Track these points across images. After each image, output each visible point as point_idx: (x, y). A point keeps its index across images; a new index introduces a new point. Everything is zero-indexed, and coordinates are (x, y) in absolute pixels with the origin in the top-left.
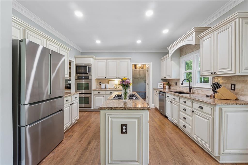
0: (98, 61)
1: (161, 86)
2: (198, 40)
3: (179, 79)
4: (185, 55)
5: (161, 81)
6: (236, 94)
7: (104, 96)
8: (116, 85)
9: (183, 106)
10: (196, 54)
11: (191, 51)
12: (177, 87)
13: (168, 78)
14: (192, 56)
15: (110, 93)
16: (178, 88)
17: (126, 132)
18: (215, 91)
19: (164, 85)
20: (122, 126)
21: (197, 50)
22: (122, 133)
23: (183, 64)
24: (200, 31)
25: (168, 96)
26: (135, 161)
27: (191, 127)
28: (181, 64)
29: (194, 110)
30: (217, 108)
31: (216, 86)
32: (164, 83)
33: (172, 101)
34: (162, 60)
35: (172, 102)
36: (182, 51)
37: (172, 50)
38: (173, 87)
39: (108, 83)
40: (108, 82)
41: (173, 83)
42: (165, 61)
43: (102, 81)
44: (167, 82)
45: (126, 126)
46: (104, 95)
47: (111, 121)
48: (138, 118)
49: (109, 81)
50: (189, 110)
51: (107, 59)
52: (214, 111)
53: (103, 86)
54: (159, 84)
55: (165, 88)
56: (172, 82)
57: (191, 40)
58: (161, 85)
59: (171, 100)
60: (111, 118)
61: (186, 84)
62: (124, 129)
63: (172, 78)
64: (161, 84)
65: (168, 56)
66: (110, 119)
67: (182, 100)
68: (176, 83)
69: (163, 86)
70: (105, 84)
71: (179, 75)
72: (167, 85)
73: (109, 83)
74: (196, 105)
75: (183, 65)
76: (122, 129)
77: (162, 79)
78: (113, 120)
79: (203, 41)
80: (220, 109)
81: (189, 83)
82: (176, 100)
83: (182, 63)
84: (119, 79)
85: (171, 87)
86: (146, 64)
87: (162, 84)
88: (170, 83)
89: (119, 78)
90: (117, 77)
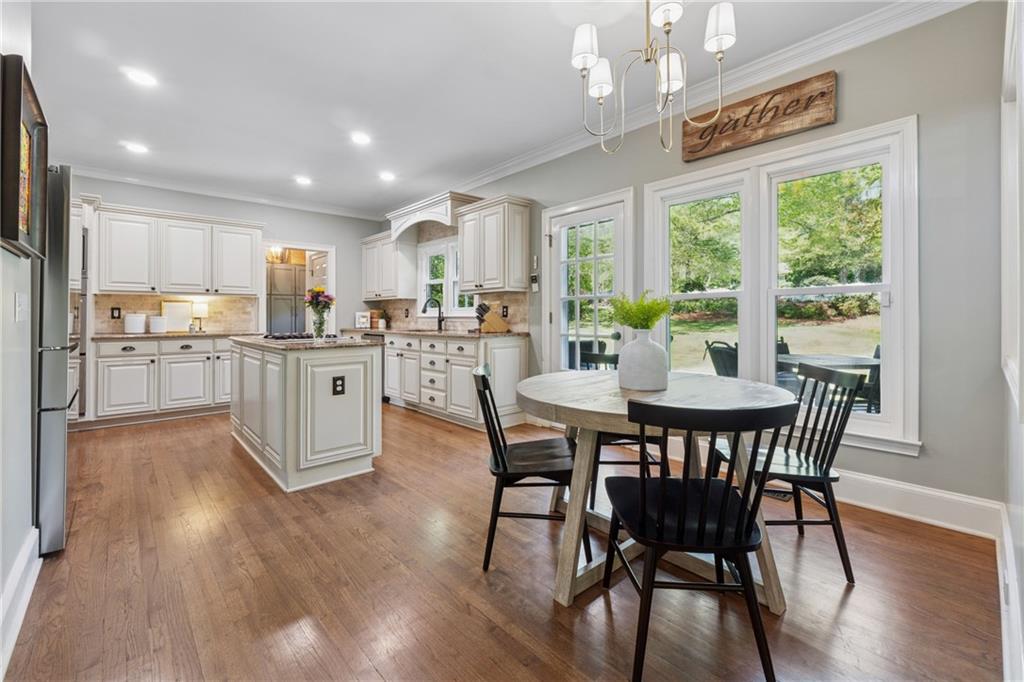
0: (110, 219)
1: (364, 320)
2: (455, 217)
3: (415, 301)
4: (428, 240)
5: (364, 306)
6: (509, 323)
7: (153, 361)
8: (198, 321)
9: (427, 358)
10: (450, 244)
11: (441, 234)
12: (409, 322)
13: (385, 295)
14: (443, 246)
15: (182, 347)
16: (412, 324)
17: (342, 392)
18: (481, 320)
19: (371, 318)
20: (335, 380)
21: (454, 234)
22: (334, 394)
23: (424, 263)
24: (461, 200)
25: (392, 343)
26: (360, 444)
27: (444, 394)
28: (419, 262)
29: (448, 357)
30: (482, 343)
31: (483, 310)
32: (372, 314)
33: (403, 352)
34: (366, 244)
35: (402, 355)
36: (422, 232)
37: (401, 223)
38: (398, 323)
39: (156, 312)
40: (156, 307)
41: (400, 311)
42: (375, 250)
43: (124, 303)
44: (380, 309)
45: (342, 379)
46: (152, 358)
47: (313, 373)
48: (365, 363)
49: (163, 304)
50: (440, 360)
51: (159, 216)
52: (477, 348)
53: (135, 323)
54: (358, 314)
55: (374, 325)
56: (395, 309)
57: (441, 214)
58: (364, 317)
59: (399, 352)
60: (312, 366)
61: (433, 312)
62: (338, 386)
63: (399, 297)
64: (364, 314)
65: (389, 236)
66: (309, 368)
67: (426, 345)
68: (407, 310)
69: (371, 322)
70: (144, 315)
71: (415, 289)
72: (382, 318)
73: (164, 311)
74: (453, 347)
75: (425, 265)
76: (335, 386)
77: (365, 302)
78: (316, 369)
79: (464, 223)
80: (486, 344)
81: (437, 309)
82: (413, 348)
83: (422, 260)
84: (215, 294)
85: (393, 324)
86: (305, 250)
87: (368, 314)
88: (390, 312)
89: (216, 291)
90: (208, 290)
